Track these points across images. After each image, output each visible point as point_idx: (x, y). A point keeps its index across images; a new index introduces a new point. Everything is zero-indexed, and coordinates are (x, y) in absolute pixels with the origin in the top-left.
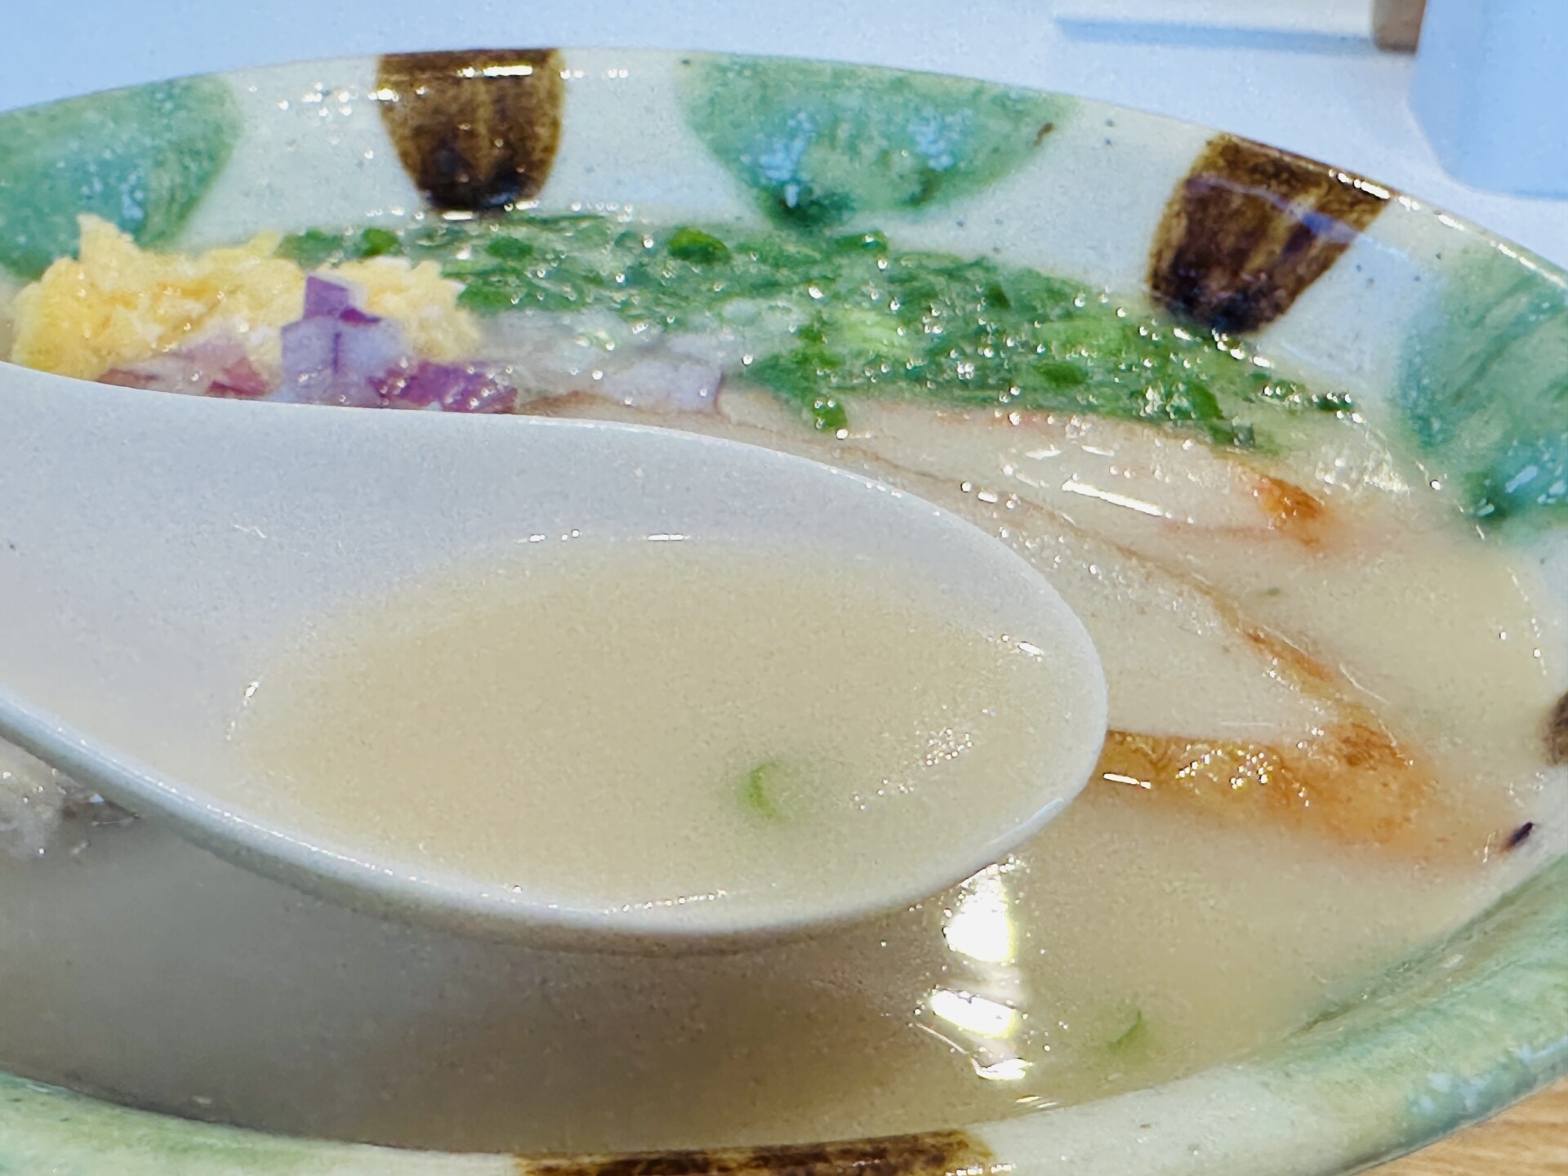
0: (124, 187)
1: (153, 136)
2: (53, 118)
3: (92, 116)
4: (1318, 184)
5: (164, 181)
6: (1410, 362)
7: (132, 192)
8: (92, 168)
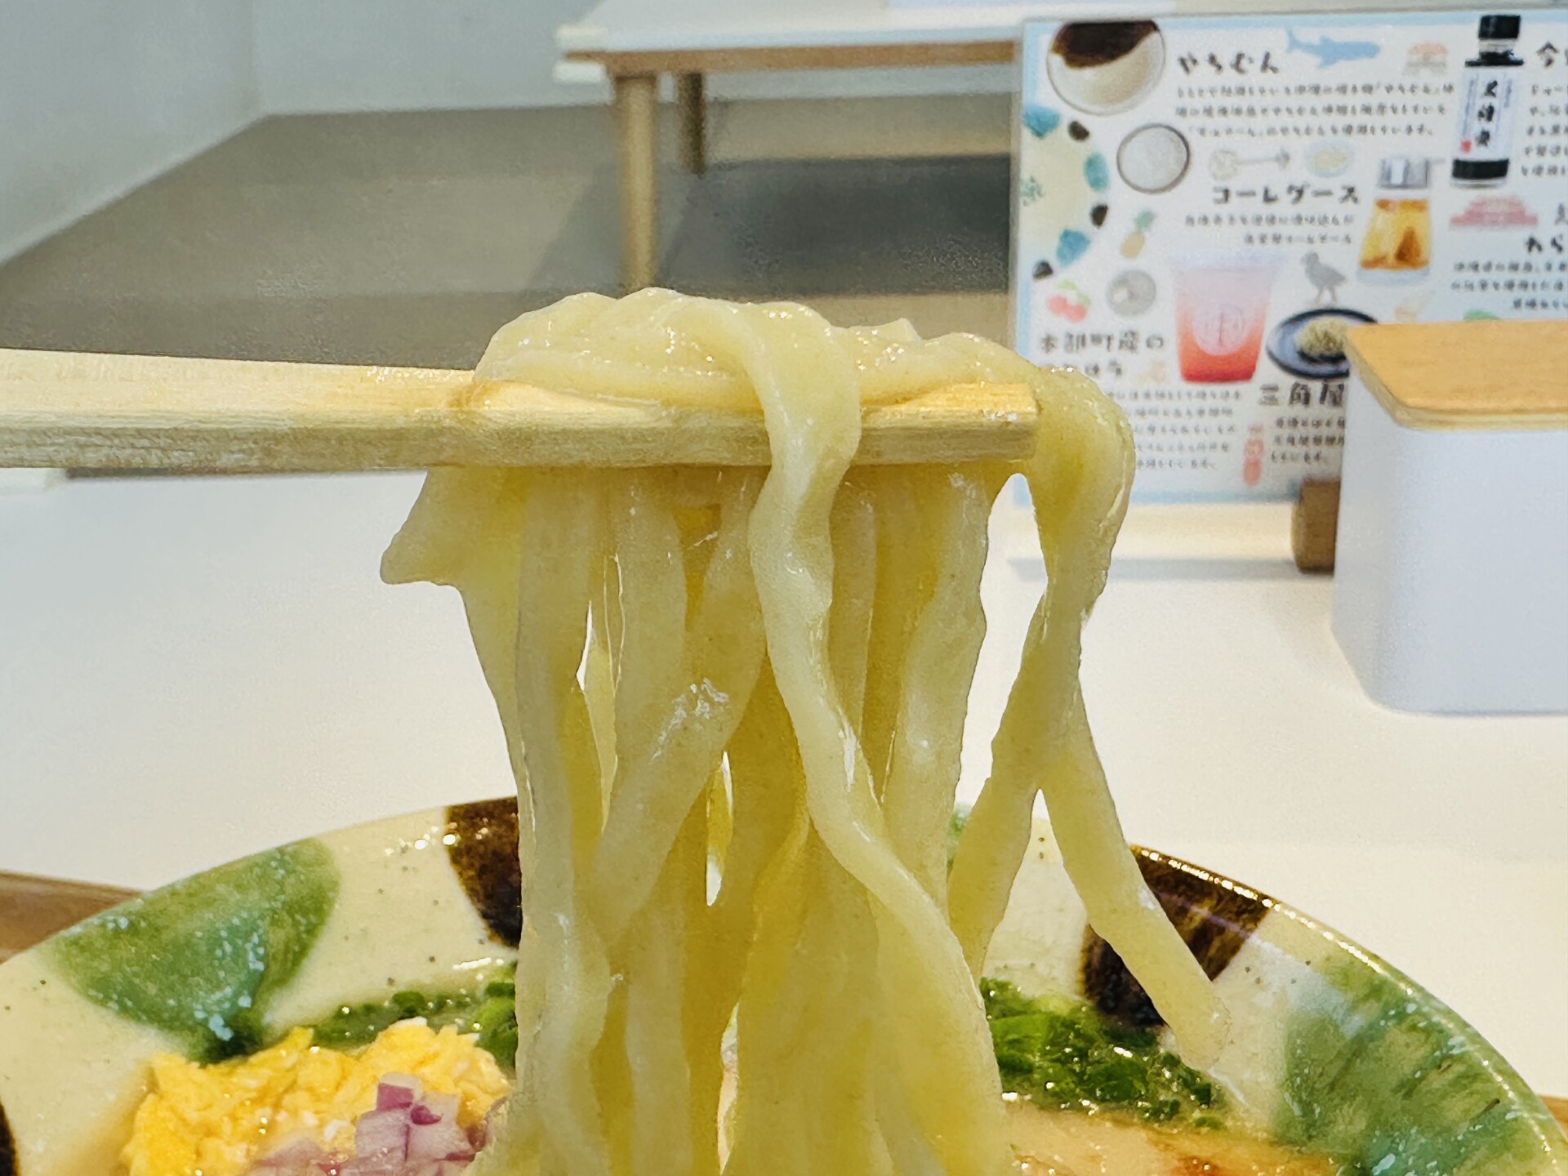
0: (249, 946)
1: (269, 899)
2: (190, 895)
3: (221, 889)
4: (1209, 895)
5: (278, 937)
6: (1293, 1054)
7: (256, 946)
8: (224, 934)
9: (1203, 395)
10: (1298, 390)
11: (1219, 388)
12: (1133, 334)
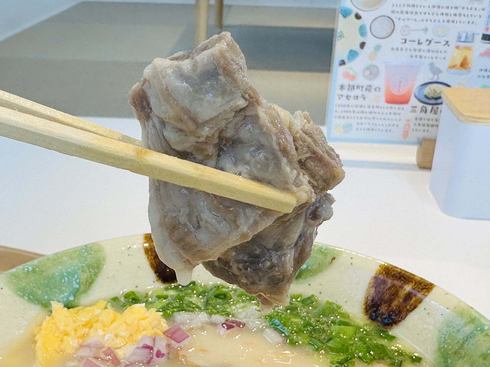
0: (74, 279)
5: (84, 276)
6: (440, 340)
8: (65, 274)
9: (392, 108)
10: (424, 108)
11: (397, 106)
12: (370, 86)
